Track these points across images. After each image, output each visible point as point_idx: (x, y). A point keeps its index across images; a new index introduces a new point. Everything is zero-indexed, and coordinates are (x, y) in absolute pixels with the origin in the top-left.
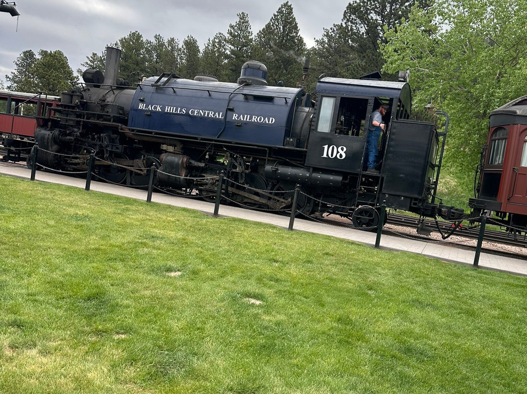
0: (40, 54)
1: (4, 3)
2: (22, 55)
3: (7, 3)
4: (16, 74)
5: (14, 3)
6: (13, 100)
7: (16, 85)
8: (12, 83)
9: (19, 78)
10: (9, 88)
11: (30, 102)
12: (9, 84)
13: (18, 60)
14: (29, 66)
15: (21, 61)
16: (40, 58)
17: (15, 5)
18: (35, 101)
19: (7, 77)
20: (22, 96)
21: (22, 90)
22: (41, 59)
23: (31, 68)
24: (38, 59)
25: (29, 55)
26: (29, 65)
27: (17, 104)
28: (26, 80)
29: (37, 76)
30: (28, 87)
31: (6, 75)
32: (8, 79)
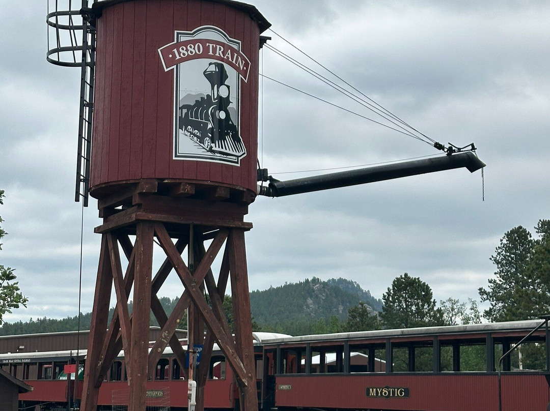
0: (539, 230)
1: (454, 151)
2: (505, 241)
3: (459, 150)
4: (498, 282)
5: (472, 145)
6: (497, 340)
7: (500, 304)
8: (494, 303)
9: (506, 289)
10: (488, 314)
11: (532, 339)
12: (487, 306)
13: (499, 254)
14: (522, 260)
15: (504, 252)
16: (540, 239)
17: (473, 148)
18: (542, 335)
19: (482, 292)
20: (513, 330)
21: (514, 314)
22: (543, 239)
23: (527, 263)
24: (538, 242)
25: (517, 236)
26: (522, 258)
27: (506, 347)
28: (517, 291)
29: (539, 278)
30: (524, 306)
31: (480, 289)
32: (485, 296)
